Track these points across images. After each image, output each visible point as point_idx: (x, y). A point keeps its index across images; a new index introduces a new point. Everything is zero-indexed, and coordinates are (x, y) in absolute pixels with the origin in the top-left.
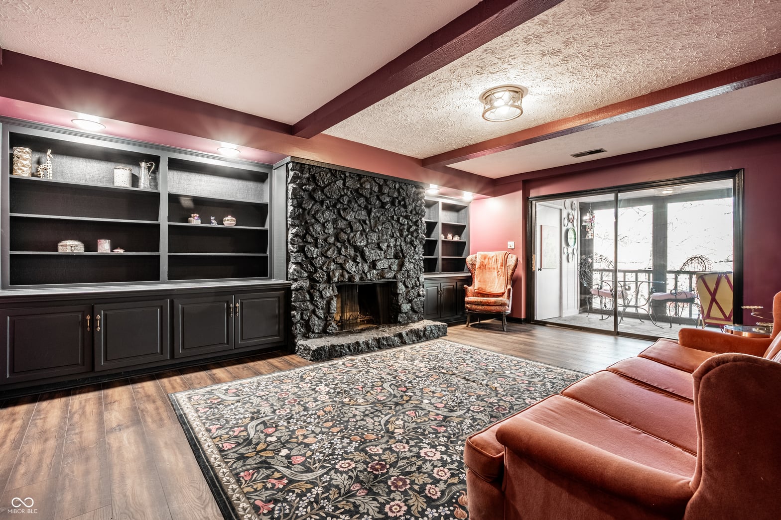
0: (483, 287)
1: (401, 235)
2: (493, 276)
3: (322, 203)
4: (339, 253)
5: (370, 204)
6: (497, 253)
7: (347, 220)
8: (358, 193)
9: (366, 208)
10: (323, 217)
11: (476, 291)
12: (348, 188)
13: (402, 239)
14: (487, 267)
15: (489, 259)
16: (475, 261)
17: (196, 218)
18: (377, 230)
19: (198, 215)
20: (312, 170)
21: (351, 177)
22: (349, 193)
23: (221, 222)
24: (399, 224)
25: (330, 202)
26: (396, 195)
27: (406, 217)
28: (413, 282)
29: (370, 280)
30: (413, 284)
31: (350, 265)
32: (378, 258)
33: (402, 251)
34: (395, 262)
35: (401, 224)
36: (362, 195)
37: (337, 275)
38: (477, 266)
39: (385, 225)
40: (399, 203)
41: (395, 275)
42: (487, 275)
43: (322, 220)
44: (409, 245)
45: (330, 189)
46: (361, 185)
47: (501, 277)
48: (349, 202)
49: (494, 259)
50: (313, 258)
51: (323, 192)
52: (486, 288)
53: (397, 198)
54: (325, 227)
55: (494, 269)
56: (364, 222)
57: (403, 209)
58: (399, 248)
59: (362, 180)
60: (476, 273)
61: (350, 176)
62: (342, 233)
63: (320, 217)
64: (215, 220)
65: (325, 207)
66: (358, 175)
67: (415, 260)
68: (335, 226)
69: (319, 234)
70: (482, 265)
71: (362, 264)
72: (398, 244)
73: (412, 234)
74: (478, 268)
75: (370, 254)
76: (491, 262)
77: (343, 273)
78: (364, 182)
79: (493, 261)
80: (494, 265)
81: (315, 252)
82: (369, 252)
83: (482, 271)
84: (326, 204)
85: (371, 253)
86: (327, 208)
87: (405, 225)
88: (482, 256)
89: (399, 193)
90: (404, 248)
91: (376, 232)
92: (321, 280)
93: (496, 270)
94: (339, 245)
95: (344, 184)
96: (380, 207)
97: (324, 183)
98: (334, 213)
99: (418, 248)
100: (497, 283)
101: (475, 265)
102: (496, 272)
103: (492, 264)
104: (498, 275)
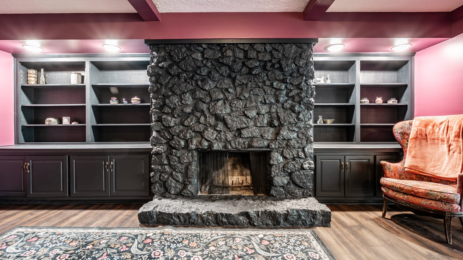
0: (421, 165)
1: (277, 101)
2: (441, 151)
3: (178, 76)
4: (198, 121)
5: (234, 72)
6: (451, 117)
7: (206, 90)
8: (219, 63)
9: (229, 76)
10: (179, 89)
11: (406, 169)
12: (207, 59)
13: (279, 105)
14: (429, 137)
15: (433, 126)
16: (409, 129)
17: (114, 100)
18: (243, 98)
19: (115, 98)
20: (167, 48)
21: (210, 48)
22: (210, 64)
23: (129, 102)
24: (274, 90)
25: (187, 75)
26: (268, 57)
27: (284, 81)
28: (295, 152)
29: (236, 148)
30: (293, 155)
31: (210, 134)
32: (244, 126)
33: (279, 118)
34: (268, 131)
35: (275, 89)
36: (223, 64)
37: (195, 142)
38: (411, 136)
39: (253, 92)
40: (273, 66)
41: (268, 144)
42: (429, 150)
43: (178, 92)
44: (289, 112)
45: (185, 63)
46: (222, 54)
47: (455, 154)
48: (210, 73)
49: (442, 126)
50: (170, 127)
51: (178, 66)
52: (425, 167)
53: (270, 61)
54: (182, 99)
55: (443, 141)
56: (227, 90)
57: (278, 72)
58: (274, 115)
59: (224, 49)
60: (409, 146)
61: (208, 47)
62: (200, 102)
63: (176, 89)
64: (125, 100)
65: (183, 80)
66: (219, 45)
67: (299, 128)
68: (193, 97)
69: (176, 105)
70: (421, 134)
71: (225, 132)
72: (274, 110)
73: (293, 98)
74: (412, 139)
75: (235, 123)
76: (437, 131)
77: (201, 141)
78: (226, 51)
79: (442, 129)
80: (442, 135)
81: (172, 122)
82: (231, 120)
83: (420, 143)
84: (183, 77)
85: (234, 121)
86: (186, 80)
87: (282, 90)
88: (422, 121)
89: (272, 55)
90: (282, 115)
91: (242, 100)
92: (177, 146)
93: (446, 142)
94: (198, 114)
95: (203, 56)
96: (247, 74)
97: (179, 58)
98: (192, 84)
99: (303, 115)
100: (446, 162)
101: (408, 135)
102: (445, 146)
103: (440, 132)
104: (449, 151)
